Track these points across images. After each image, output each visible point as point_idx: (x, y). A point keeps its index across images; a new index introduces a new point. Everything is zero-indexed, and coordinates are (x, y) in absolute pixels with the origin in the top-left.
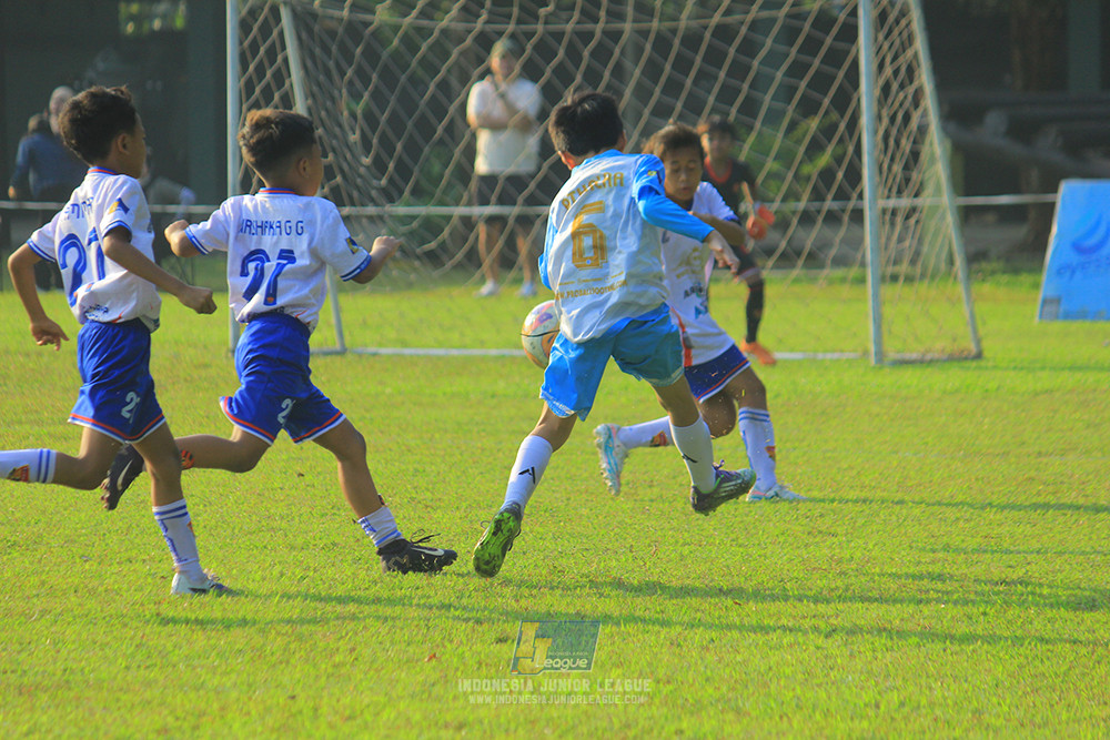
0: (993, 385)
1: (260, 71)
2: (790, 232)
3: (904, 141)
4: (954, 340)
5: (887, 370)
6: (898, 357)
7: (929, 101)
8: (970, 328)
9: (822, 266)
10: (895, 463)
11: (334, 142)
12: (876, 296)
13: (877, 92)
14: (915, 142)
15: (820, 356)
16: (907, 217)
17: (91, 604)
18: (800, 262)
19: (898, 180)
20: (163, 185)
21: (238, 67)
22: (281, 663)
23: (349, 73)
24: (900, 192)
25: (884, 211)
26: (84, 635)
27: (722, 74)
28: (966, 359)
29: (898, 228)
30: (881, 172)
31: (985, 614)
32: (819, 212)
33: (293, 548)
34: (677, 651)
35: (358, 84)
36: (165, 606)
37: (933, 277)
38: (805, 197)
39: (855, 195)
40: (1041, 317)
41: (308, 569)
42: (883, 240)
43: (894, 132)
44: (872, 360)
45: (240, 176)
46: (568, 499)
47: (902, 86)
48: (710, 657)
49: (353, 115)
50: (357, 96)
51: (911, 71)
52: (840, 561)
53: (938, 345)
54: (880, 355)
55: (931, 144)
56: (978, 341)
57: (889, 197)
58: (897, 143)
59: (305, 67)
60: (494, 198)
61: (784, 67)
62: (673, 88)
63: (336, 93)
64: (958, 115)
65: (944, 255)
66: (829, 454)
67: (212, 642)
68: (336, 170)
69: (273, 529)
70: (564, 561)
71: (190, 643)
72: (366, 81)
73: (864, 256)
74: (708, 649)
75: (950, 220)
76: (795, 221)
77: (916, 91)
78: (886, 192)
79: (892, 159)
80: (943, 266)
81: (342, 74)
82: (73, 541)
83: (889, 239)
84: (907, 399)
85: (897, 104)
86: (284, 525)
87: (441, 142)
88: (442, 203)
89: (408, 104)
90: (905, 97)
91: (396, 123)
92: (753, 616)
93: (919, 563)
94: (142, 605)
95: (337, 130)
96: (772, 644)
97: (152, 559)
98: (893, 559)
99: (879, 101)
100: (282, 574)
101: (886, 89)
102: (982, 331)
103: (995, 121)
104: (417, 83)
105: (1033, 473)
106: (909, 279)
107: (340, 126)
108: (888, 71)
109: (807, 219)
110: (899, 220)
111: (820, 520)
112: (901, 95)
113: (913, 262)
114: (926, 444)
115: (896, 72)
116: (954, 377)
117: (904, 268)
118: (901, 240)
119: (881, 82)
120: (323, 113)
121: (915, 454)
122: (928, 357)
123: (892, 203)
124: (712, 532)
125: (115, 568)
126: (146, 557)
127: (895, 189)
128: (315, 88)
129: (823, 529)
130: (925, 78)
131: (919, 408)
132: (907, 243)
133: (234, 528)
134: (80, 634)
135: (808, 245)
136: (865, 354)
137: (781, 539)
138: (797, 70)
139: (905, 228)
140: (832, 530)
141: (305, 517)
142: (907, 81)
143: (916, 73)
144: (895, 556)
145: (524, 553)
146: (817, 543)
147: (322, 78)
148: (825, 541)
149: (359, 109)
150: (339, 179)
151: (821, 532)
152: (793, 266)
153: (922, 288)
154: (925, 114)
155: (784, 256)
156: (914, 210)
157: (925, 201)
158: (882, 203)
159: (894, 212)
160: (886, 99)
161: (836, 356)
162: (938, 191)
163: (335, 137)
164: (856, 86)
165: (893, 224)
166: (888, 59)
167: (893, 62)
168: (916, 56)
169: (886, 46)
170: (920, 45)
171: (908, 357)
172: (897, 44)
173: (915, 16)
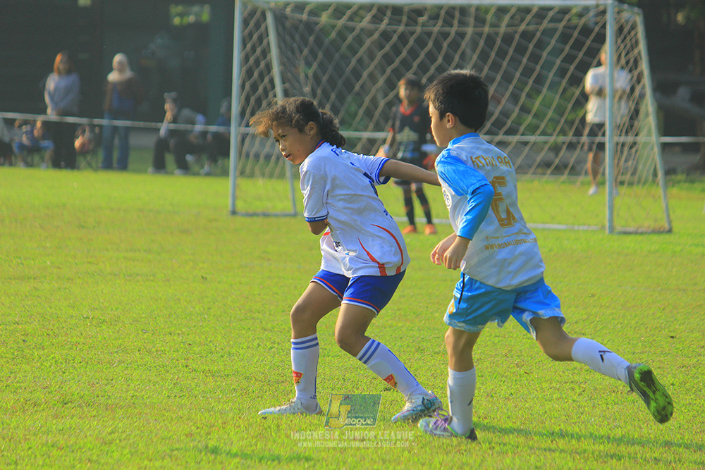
0: (678, 249)
1: (254, 49)
2: (561, 154)
4: (656, 221)
5: (615, 237)
6: (622, 229)
7: (647, 80)
8: (665, 214)
9: (578, 174)
10: (620, 293)
11: (294, 91)
12: (611, 193)
14: (637, 104)
15: (576, 227)
16: (631, 148)
17: (148, 358)
18: (567, 172)
19: (626, 125)
20: (186, 112)
21: (241, 46)
22: (258, 397)
23: (306, 52)
24: (627, 133)
25: (617, 144)
26: (144, 376)
27: (525, 60)
28: (662, 232)
29: (625, 153)
32: (579, 143)
33: (265, 330)
34: (491, 399)
35: (311, 58)
36: (191, 361)
37: (645, 183)
38: (571, 133)
39: (600, 133)
41: (274, 343)
42: (616, 161)
44: (607, 231)
46: (427, 307)
48: (510, 404)
49: (307, 76)
50: (309, 65)
51: (636, 62)
53: (646, 224)
54: (612, 229)
55: (647, 105)
56: (670, 222)
57: (620, 135)
59: (280, 47)
61: (562, 57)
63: (297, 63)
64: (662, 88)
65: (651, 171)
66: (581, 286)
67: (218, 384)
69: (254, 319)
70: (425, 344)
71: (205, 384)
72: (315, 57)
73: (604, 170)
75: (656, 150)
76: (565, 147)
77: (639, 74)
78: (619, 133)
80: (651, 178)
81: (301, 52)
82: (137, 321)
83: (619, 160)
84: (627, 255)
86: (260, 316)
87: (358, 94)
88: (356, 130)
89: (339, 70)
91: (332, 82)
92: (536, 381)
94: (178, 360)
95: (297, 84)
96: (547, 398)
97: (183, 333)
98: (618, 350)
100: (259, 345)
102: (672, 216)
103: (683, 93)
104: (346, 59)
106: (631, 184)
107: (298, 82)
108: (623, 61)
109: (572, 146)
110: (626, 149)
111: (576, 325)
113: (634, 174)
114: (639, 282)
115: (627, 62)
117: (627, 177)
118: (626, 161)
120: (289, 75)
121: (632, 288)
122: (640, 231)
123: (622, 139)
124: (512, 330)
126: (179, 332)
127: (624, 131)
128: (285, 60)
129: (577, 330)
130: (644, 67)
131: (634, 260)
132: (630, 163)
133: (231, 317)
134: (141, 376)
135: (572, 161)
136: (603, 227)
138: (569, 59)
139: (629, 155)
140: (583, 331)
142: (634, 68)
143: (639, 63)
144: (620, 348)
145: (401, 338)
147: (289, 54)
149: (310, 72)
151: (576, 332)
152: (562, 174)
153: (637, 189)
154: (644, 87)
155: (557, 168)
156: (635, 143)
157: (642, 139)
158: (616, 139)
159: (623, 145)
161: (585, 228)
162: (649, 134)
163: (295, 89)
165: (622, 151)
166: (623, 54)
167: (626, 55)
168: (639, 53)
169: (622, 47)
170: (642, 47)
171: (628, 229)
172: (629, 45)
173: (640, 29)
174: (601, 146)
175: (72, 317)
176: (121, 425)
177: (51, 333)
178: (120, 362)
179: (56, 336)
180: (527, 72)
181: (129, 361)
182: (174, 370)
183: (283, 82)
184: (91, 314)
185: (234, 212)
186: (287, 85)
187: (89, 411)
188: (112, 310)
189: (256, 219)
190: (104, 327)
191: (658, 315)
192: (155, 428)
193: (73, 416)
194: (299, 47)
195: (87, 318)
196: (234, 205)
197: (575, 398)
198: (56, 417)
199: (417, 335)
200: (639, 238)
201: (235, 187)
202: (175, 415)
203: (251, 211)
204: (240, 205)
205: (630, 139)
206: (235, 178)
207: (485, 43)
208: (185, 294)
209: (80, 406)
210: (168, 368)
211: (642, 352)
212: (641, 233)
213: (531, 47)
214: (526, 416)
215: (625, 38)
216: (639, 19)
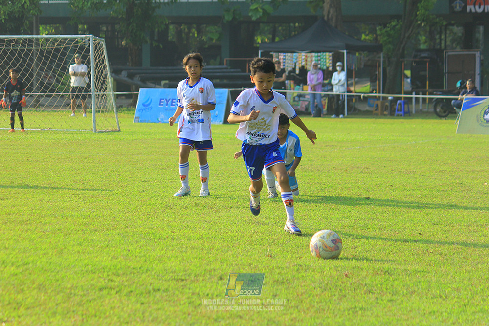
0: (122, 138)
4: (113, 127)
5: (97, 134)
6: (99, 131)
7: (107, 68)
8: (117, 124)
12: (94, 116)
13: (95, 65)
14: (104, 78)
15: (80, 130)
16: (102, 97)
19: (99, 88)
25: (96, 95)
28: (116, 131)
30: (96, 85)
37: (108, 112)
40: (135, 122)
43: (99, 75)
44: (93, 132)
47: (101, 64)
51: (103, 61)
53: (109, 128)
54: (95, 131)
55: (108, 79)
56: (119, 127)
58: (100, 78)
62: (44, 64)
64: (115, 72)
65: (111, 106)
73: (91, 106)
75: (112, 99)
77: (104, 65)
78: (97, 90)
79: (98, 82)
80: (111, 109)
83: (97, 102)
84: (102, 141)
85: (100, 68)
90: (102, 67)
99: (95, 68)
101: (97, 65)
102: (120, 125)
103: (124, 73)
105: (131, 159)
106: (102, 112)
108: (97, 60)
110: (100, 97)
113: (103, 108)
114: (105, 152)
115: (99, 61)
116: (113, 135)
117: (100, 110)
118: (100, 102)
123: (98, 93)
127: (99, 90)
130: (106, 62)
131: (105, 143)
136: (91, 130)
139: (102, 99)
153: (106, 114)
154: (106, 71)
156: (104, 95)
157: (106, 93)
158: (96, 93)
159: (99, 95)
160: (97, 68)
161: (84, 130)
162: (110, 91)
165: (99, 98)
167: (98, 58)
168: (104, 57)
169: (97, 55)
170: (105, 54)
171: (102, 131)
172: (100, 54)
173: (104, 47)
174: (90, 96)
180: (58, 66)
191: (113, 165)
200: (107, 134)
205: (102, 93)
207: (40, 53)
212: (108, 132)
215: (98, 51)
216: (103, 43)
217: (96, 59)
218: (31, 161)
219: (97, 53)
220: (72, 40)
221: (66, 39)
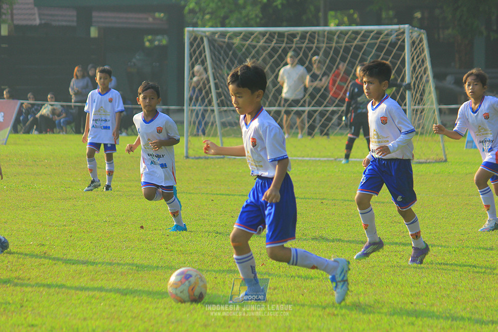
0: (451, 171)
3: (420, 86)
4: (437, 155)
6: (418, 161)
7: (430, 72)
8: (443, 151)
11: (222, 84)
13: (412, 68)
14: (424, 86)
16: (421, 112)
17: (143, 245)
19: (418, 99)
21: (189, 58)
22: (210, 266)
23: (227, 61)
24: (419, 103)
25: (413, 110)
26: (142, 255)
28: (441, 161)
29: (418, 116)
30: (412, 96)
31: (455, 251)
33: (211, 226)
35: (231, 65)
37: (430, 133)
40: (466, 147)
42: (413, 120)
43: (417, 83)
45: (189, 96)
47: (420, 67)
51: (423, 61)
52: (403, 232)
53: (431, 157)
55: (430, 87)
56: (445, 156)
57: (415, 105)
58: (418, 86)
59: (212, 59)
60: (277, 105)
63: (222, 67)
67: (186, 258)
68: (222, 95)
69: (204, 219)
70: (306, 232)
72: (233, 63)
74: (359, 262)
75: (437, 113)
77: (425, 68)
78: (414, 103)
79: (416, 92)
81: (225, 61)
82: (136, 222)
83: (415, 120)
84: (422, 175)
85: (418, 73)
86: (208, 218)
90: (421, 71)
93: (430, 233)
95: (223, 80)
96: (382, 261)
99: (412, 72)
101: (414, 68)
102: (447, 152)
103: (450, 79)
105: (468, 202)
106: (422, 134)
108: (415, 61)
110: (419, 113)
111: (395, 218)
112: (420, 70)
113: (423, 128)
114: (430, 191)
115: (418, 62)
116: (438, 167)
117: (420, 130)
118: (419, 120)
119: (413, 66)
120: (218, 75)
121: (426, 195)
122: (428, 161)
123: (416, 107)
125: (151, 232)
126: (161, 228)
127: (417, 102)
128: (215, 66)
129: (396, 220)
130: (428, 64)
131: (426, 179)
132: (421, 121)
134: (140, 255)
137: (382, 224)
139: (421, 116)
141: (215, 215)
142: (422, 65)
143: (425, 63)
146: (394, 226)
147: (218, 62)
148: (397, 225)
150: (223, 97)
151: (395, 222)
153: (426, 137)
154: (428, 76)
156: (424, 109)
157: (427, 107)
158: (413, 107)
159: (417, 110)
160: (414, 72)
162: (432, 103)
163: (222, 83)
164: (404, 66)
165: (416, 114)
166: (415, 57)
167: (417, 58)
168: (425, 56)
169: (414, 53)
170: (426, 52)
171: (421, 161)
172: (419, 52)
173: (425, 42)
175: (97, 221)
176: (131, 284)
177: (85, 231)
178: (128, 247)
179: (88, 232)
181: (133, 246)
182: (159, 251)
183: (215, 79)
184: (108, 219)
185: (187, 157)
186: (217, 81)
187: (111, 276)
188: (120, 216)
189: (200, 160)
190: (116, 227)
191: (443, 210)
192: (151, 285)
193: (102, 279)
194: (223, 58)
195: (106, 221)
196: (187, 152)
197: (398, 261)
198: (92, 280)
199: (302, 226)
200: (428, 165)
201: (187, 142)
202: (162, 278)
203: (197, 156)
204: (191, 152)
206: (187, 136)
207: (333, 53)
208: (162, 206)
209: (106, 273)
210: (156, 250)
211: (435, 233)
212: (429, 163)
213: (361, 54)
214: (370, 272)
215: (416, 48)
216: (424, 37)
217: (413, 60)
218: (327, 204)
219: (415, 50)
220: (379, 33)
221: (371, 31)
